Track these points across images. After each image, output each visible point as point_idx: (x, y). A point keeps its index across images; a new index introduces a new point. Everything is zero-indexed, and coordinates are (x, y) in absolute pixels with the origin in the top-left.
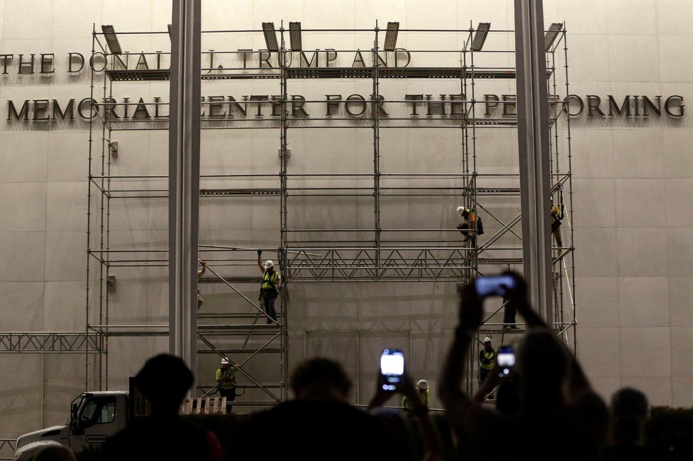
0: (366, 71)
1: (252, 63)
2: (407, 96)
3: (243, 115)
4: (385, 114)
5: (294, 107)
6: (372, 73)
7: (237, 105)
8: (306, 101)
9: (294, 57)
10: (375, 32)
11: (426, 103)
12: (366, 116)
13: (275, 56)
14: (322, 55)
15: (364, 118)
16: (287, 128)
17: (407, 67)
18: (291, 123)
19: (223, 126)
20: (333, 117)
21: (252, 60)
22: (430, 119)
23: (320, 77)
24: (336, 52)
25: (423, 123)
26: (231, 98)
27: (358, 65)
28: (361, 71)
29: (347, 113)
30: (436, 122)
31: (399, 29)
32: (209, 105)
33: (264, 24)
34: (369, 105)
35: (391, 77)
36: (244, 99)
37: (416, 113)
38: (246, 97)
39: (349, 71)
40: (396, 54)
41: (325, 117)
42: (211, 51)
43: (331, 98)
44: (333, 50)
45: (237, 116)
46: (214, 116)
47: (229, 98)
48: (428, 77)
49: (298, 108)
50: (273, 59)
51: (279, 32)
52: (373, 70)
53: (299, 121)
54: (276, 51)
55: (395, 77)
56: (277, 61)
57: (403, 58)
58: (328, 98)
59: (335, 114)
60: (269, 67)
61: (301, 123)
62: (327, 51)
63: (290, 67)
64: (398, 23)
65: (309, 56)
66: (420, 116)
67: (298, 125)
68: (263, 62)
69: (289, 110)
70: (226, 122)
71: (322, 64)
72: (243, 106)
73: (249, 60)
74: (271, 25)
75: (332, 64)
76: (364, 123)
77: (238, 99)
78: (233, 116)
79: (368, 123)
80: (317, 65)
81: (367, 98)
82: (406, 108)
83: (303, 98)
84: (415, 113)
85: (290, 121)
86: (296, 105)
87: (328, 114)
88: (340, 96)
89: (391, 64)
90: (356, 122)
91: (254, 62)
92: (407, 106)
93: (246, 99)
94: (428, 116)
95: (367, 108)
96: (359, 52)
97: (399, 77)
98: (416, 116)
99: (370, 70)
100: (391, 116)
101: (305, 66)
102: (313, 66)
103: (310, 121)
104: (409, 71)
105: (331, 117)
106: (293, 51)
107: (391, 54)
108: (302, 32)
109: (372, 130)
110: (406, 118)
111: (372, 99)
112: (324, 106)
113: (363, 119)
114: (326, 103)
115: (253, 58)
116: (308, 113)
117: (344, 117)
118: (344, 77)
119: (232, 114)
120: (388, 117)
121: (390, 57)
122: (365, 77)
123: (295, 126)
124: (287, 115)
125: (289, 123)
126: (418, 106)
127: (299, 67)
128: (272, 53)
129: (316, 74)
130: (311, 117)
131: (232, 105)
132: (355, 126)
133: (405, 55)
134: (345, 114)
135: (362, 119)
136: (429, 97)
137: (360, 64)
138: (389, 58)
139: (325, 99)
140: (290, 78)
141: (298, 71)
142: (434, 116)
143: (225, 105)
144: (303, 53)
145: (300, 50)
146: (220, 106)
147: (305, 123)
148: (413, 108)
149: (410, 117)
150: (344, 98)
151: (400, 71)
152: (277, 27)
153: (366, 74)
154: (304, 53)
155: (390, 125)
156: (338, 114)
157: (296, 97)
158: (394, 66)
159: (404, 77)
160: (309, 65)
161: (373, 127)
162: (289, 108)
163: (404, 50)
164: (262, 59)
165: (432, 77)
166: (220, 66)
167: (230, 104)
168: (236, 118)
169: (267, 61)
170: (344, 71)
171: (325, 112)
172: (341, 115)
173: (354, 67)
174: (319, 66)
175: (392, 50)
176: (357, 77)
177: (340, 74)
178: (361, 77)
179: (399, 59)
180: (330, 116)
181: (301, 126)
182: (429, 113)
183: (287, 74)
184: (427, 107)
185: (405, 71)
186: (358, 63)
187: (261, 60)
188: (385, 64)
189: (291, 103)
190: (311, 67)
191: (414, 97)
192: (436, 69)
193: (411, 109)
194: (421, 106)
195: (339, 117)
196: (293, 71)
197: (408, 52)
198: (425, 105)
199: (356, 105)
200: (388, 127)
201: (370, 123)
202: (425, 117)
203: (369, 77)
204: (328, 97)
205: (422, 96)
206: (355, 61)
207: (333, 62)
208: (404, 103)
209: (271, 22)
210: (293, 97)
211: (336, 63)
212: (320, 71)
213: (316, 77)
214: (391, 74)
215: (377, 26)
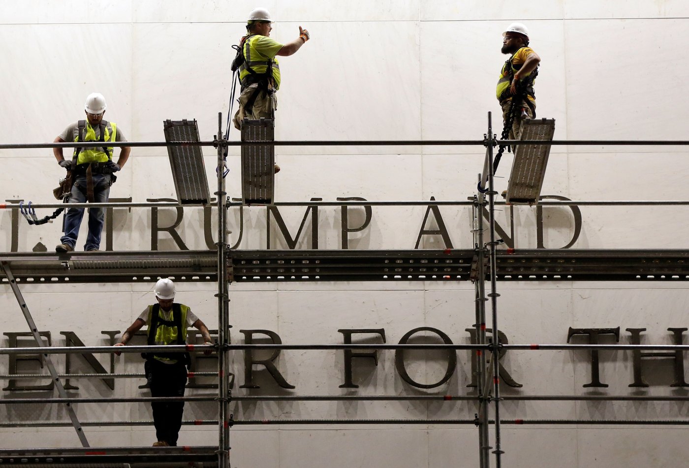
0: (456, 260)
1: (130, 238)
2: (572, 333)
3: (104, 387)
4: (509, 384)
5: (249, 362)
6: (474, 266)
7: (88, 356)
8: (284, 343)
9: (249, 220)
10: (483, 149)
11: (629, 352)
12: (457, 391)
13: (197, 216)
14: (329, 215)
15: (448, 395)
16: (232, 423)
17: (573, 247)
18: (241, 409)
19: (48, 419)
20: (362, 392)
21: (129, 229)
22: (639, 398)
23: (324, 278)
24: (368, 206)
25: (620, 410)
26: (71, 338)
27: (433, 244)
28: (442, 260)
29: (400, 382)
30: (658, 409)
31: (555, 139)
32: (7, 356)
33: (169, 126)
34: (463, 356)
35: (526, 278)
36: (106, 341)
37: (601, 382)
38: (112, 334)
39: (406, 260)
40: (539, 211)
41: (339, 392)
42: (13, 202)
43: (355, 337)
44: (359, 201)
45: (87, 390)
46: (22, 389)
47: (64, 337)
48: (632, 278)
49: (261, 367)
50: (191, 225)
51: (212, 147)
52: (475, 258)
53: (264, 402)
54: (203, 201)
55: (539, 278)
56: (202, 232)
57: (560, 224)
58: (347, 339)
59: (366, 384)
60: (178, 249)
61: (269, 409)
62: (343, 203)
63: (240, 248)
64: (552, 122)
65: (293, 218)
66: (611, 391)
67: (262, 413)
68: (161, 235)
69: (236, 373)
70: (56, 404)
71: (330, 241)
72: (103, 359)
73: (121, 229)
74: (190, 127)
75: (358, 241)
76: (451, 408)
77: (91, 339)
78: (77, 388)
79: (461, 410)
80: (315, 244)
81: (458, 336)
82: (570, 366)
83: (274, 338)
84: (596, 381)
85: (240, 402)
86: (257, 359)
87: (349, 383)
88: (382, 331)
89: (525, 241)
90: (428, 408)
91: (136, 235)
92: (573, 361)
93: (112, 341)
94: (634, 389)
95: (458, 366)
96: (433, 205)
97: (550, 278)
98: (601, 389)
99: (467, 256)
100: (527, 390)
101: (280, 245)
102: (304, 245)
103: (295, 402)
104: (579, 260)
105: (355, 392)
106: (249, 202)
107: (525, 211)
108: (277, 148)
109: (474, 430)
110: (572, 394)
111: (473, 339)
112: (337, 362)
113: (450, 398)
114: (341, 352)
115: (134, 224)
116: (290, 381)
117: (393, 394)
118: (391, 278)
119: (73, 383)
120: (518, 392)
121: (523, 219)
122: (453, 278)
123: (255, 419)
124: (231, 385)
125: (236, 409)
126: (606, 360)
127: (265, 248)
128: (187, 209)
129: (312, 269)
130: (298, 392)
131: (74, 358)
132: (425, 419)
133: (564, 214)
134: (395, 384)
135: (446, 398)
136: (636, 335)
137: (437, 242)
138: (519, 224)
139: (339, 339)
140: (238, 279)
141: (263, 261)
142: (654, 391)
143: (54, 358)
144: (273, 209)
145: (267, 201)
146: (39, 359)
147: (281, 408)
148: (590, 367)
149: (581, 392)
150: (394, 338)
151: (554, 260)
152: (206, 133)
153: (455, 269)
154: (279, 207)
155: (525, 415)
156: (375, 385)
157: (255, 336)
158: (534, 246)
159: (564, 278)
160: (292, 243)
161: (476, 422)
162: (236, 367)
163: (563, 201)
164: (159, 225)
165: (644, 278)
166: (40, 245)
167: (68, 353)
168: (83, 394)
169: (172, 230)
170: (393, 261)
171: (339, 378)
172: (385, 387)
173: (420, 248)
174: (321, 247)
175: (530, 201)
176: (429, 278)
177: (382, 269)
178: (440, 278)
179: (548, 226)
180: (353, 390)
181: (272, 419)
182: (638, 382)
183: (231, 270)
184: (630, 364)
185: (568, 260)
186: (432, 238)
187: (155, 230)
188: (510, 242)
189: (242, 352)
190: (297, 248)
191: (592, 335)
192: (657, 255)
193: (583, 372)
194: (614, 360)
195: (380, 393)
196: (249, 261)
197: (575, 206)
198: (625, 359)
199: (428, 359)
200: (521, 422)
201: (466, 410)
202: (627, 392)
203: (465, 278)
204: (347, 333)
205: (616, 331)
206: (422, 232)
207: (359, 234)
208: (563, 352)
209: (190, 119)
210: (248, 334)
211: (369, 234)
212: (323, 261)
213: (312, 279)
214: (528, 268)
215: (490, 132)
